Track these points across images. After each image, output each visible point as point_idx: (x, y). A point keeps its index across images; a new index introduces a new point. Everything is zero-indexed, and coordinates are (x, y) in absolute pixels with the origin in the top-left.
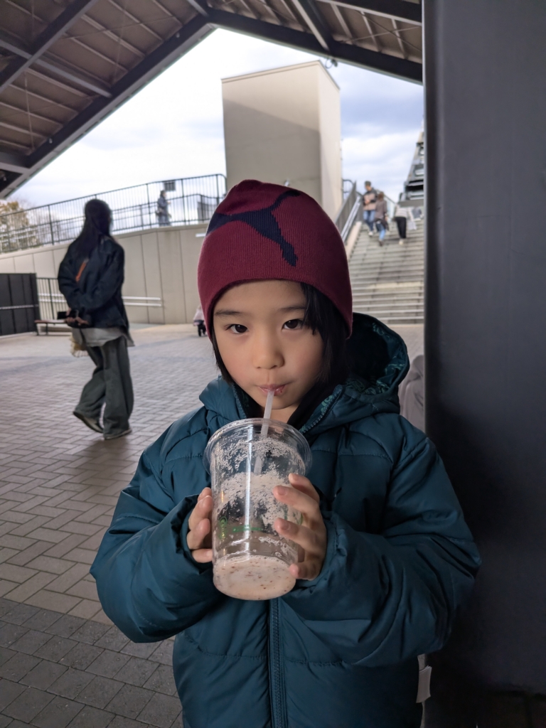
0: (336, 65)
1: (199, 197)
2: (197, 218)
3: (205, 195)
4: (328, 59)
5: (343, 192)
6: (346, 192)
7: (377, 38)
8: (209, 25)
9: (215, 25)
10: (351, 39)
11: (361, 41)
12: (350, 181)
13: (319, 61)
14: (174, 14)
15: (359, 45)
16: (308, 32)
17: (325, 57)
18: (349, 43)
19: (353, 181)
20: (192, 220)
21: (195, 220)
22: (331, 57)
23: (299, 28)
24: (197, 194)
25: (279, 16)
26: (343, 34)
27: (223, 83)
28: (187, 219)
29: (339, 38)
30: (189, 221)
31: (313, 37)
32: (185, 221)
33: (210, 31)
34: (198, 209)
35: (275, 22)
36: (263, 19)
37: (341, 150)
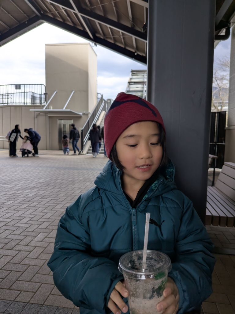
0: (96, 46)
1: (32, 93)
2: (30, 102)
3: (35, 92)
4: (93, 43)
5: (97, 98)
6: (99, 98)
7: (114, 38)
8: (41, 21)
9: (44, 21)
10: (103, 36)
11: (107, 38)
12: (100, 94)
13: (89, 43)
14: (25, 13)
15: (106, 39)
16: (85, 30)
17: (92, 42)
18: (102, 38)
19: (102, 94)
20: (28, 103)
21: (29, 103)
22: (94, 42)
23: (81, 29)
24: (31, 92)
25: (73, 22)
26: (100, 34)
27: (46, 46)
28: (25, 102)
29: (98, 35)
30: (26, 103)
31: (87, 33)
32: (25, 103)
33: (42, 23)
34: (31, 99)
35: (71, 24)
36: (66, 22)
37: (97, 81)
